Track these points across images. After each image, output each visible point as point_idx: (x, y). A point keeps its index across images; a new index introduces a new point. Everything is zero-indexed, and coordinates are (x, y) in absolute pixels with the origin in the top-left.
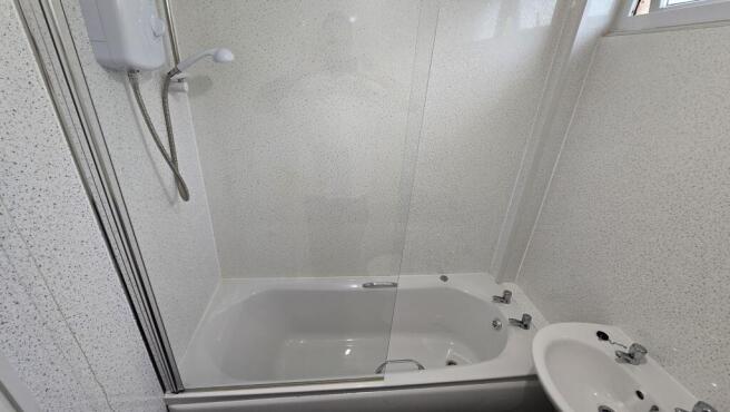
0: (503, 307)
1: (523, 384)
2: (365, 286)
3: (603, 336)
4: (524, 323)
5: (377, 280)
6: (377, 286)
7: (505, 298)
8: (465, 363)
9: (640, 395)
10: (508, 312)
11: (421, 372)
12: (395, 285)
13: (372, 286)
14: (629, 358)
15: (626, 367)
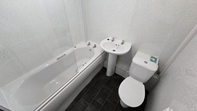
0: (90, 46)
1: (101, 56)
2: (57, 59)
3: (108, 40)
4: (95, 47)
5: (59, 56)
6: (61, 57)
7: (89, 44)
8: (88, 62)
9: (116, 45)
10: (91, 46)
11: (84, 66)
12: (65, 55)
13: (59, 58)
14: (113, 41)
15: (113, 42)
